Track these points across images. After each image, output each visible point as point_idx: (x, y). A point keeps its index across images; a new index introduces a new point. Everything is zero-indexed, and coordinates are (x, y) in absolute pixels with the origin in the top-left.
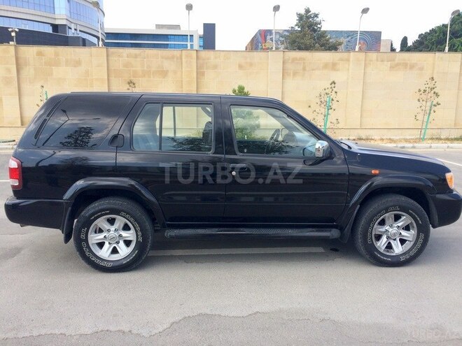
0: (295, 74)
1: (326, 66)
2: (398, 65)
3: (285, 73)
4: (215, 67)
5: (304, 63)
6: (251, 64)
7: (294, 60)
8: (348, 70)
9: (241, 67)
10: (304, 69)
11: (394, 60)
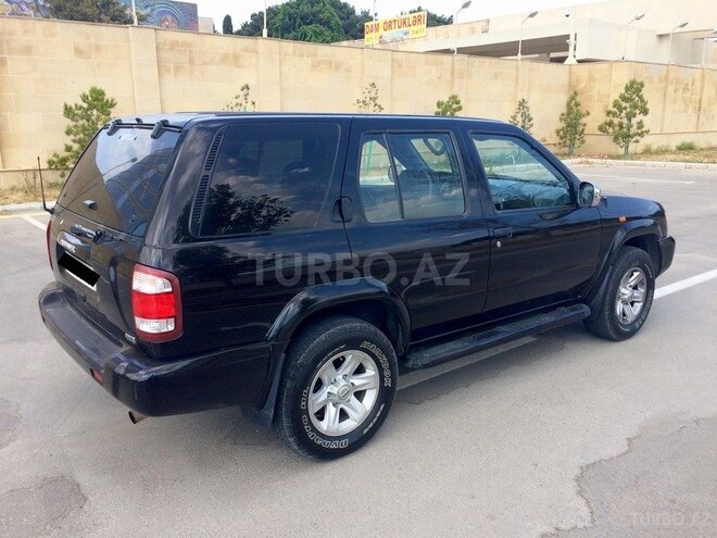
0: (178, 69)
1: (224, 59)
2: (319, 63)
3: (161, 68)
4: (28, 50)
5: (190, 52)
6: (98, 49)
7: (174, 44)
8: (257, 67)
9: (78, 52)
10: (191, 62)
11: (315, 56)
